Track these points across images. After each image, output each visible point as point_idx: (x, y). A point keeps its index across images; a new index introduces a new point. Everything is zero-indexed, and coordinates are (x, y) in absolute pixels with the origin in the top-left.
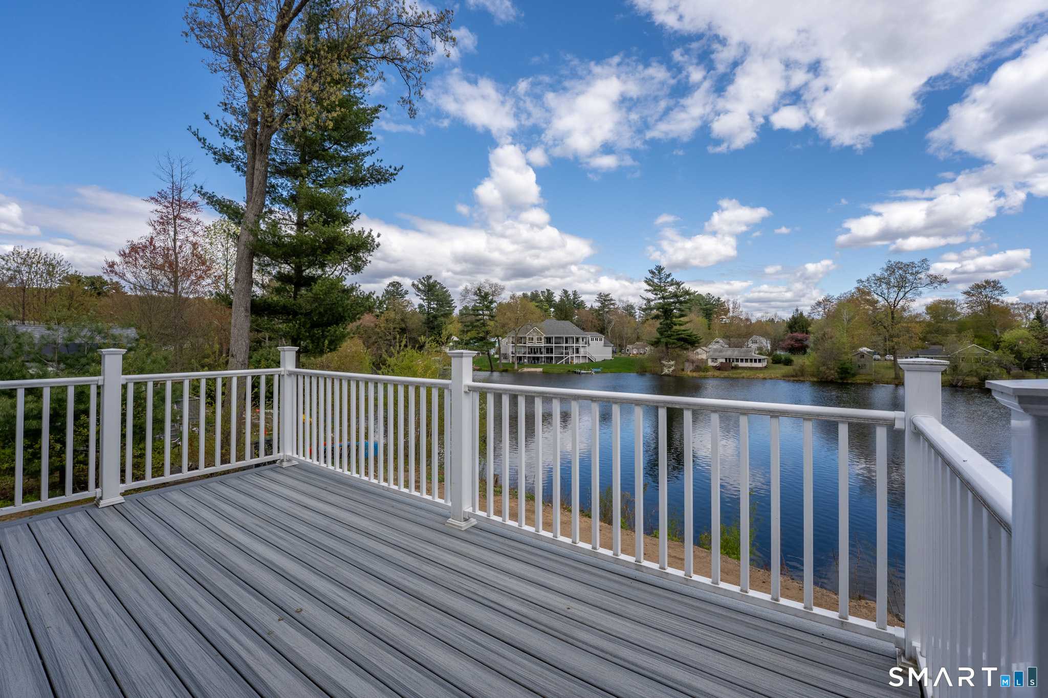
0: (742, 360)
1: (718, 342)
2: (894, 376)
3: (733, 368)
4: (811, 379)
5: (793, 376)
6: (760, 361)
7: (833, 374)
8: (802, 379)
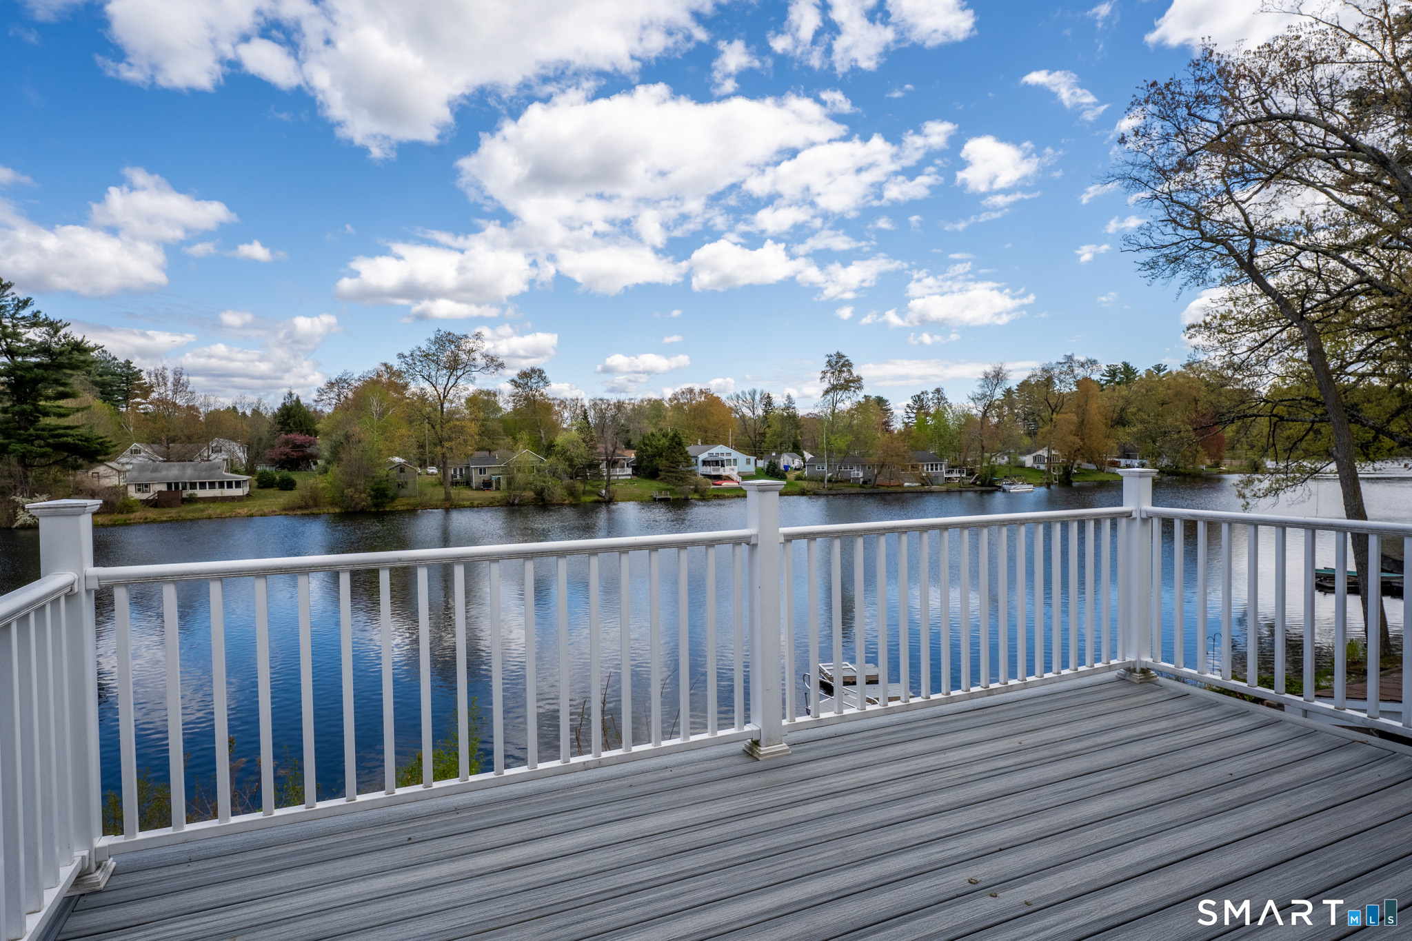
0: (203, 485)
1: (137, 452)
2: (443, 496)
3: (184, 501)
4: (331, 511)
5: (300, 508)
6: (238, 484)
7: (364, 499)
8: (315, 511)
